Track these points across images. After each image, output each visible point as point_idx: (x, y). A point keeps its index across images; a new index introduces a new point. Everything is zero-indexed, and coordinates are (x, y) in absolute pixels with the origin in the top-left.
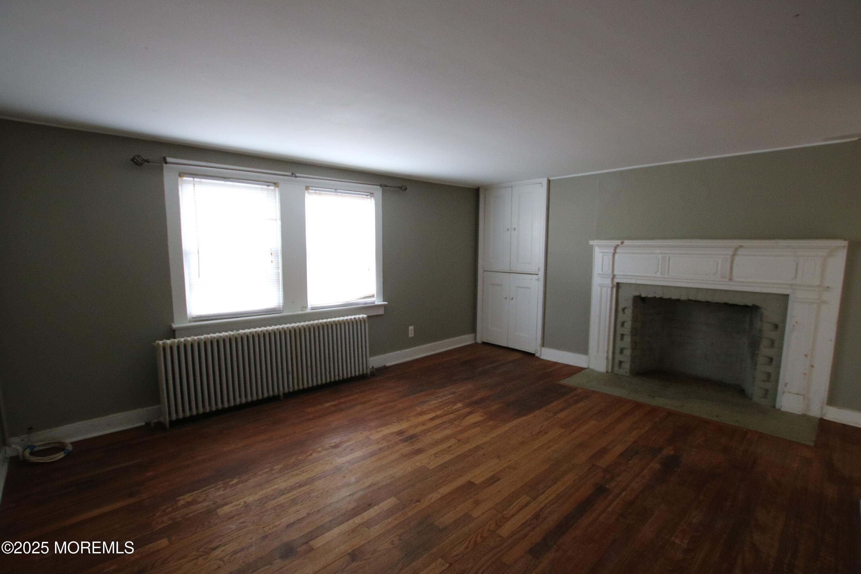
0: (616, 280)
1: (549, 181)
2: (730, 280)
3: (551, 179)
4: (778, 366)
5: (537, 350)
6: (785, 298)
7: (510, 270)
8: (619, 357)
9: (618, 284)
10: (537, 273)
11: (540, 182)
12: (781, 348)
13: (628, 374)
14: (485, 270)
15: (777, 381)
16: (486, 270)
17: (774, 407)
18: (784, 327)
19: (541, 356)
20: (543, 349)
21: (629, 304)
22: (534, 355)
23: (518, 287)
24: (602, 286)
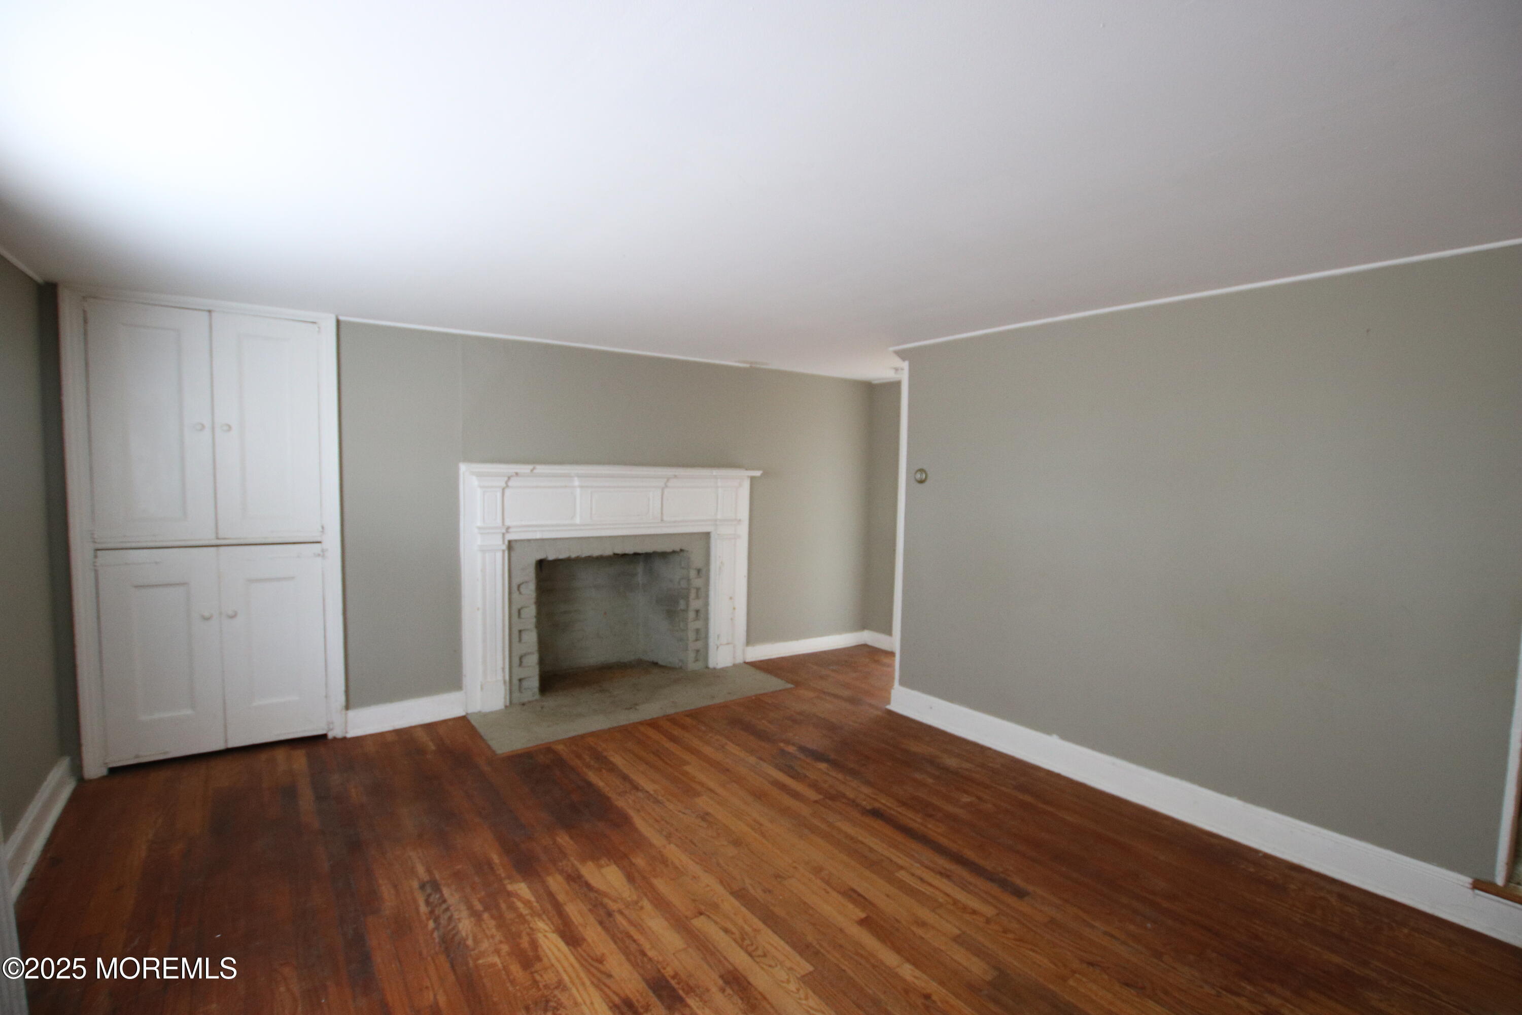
0: (510, 537)
1: (338, 322)
2: (662, 520)
3: (342, 318)
4: (707, 620)
5: (332, 723)
6: (707, 535)
7: (218, 538)
8: (519, 673)
9: (510, 542)
10: (318, 539)
11: (314, 320)
12: (707, 597)
13: (537, 696)
14: (100, 546)
15: (706, 637)
16: (104, 546)
17: (707, 667)
18: (708, 571)
19: (346, 732)
20: (351, 714)
21: (530, 575)
22: (324, 736)
23: (251, 581)
24: (483, 550)
